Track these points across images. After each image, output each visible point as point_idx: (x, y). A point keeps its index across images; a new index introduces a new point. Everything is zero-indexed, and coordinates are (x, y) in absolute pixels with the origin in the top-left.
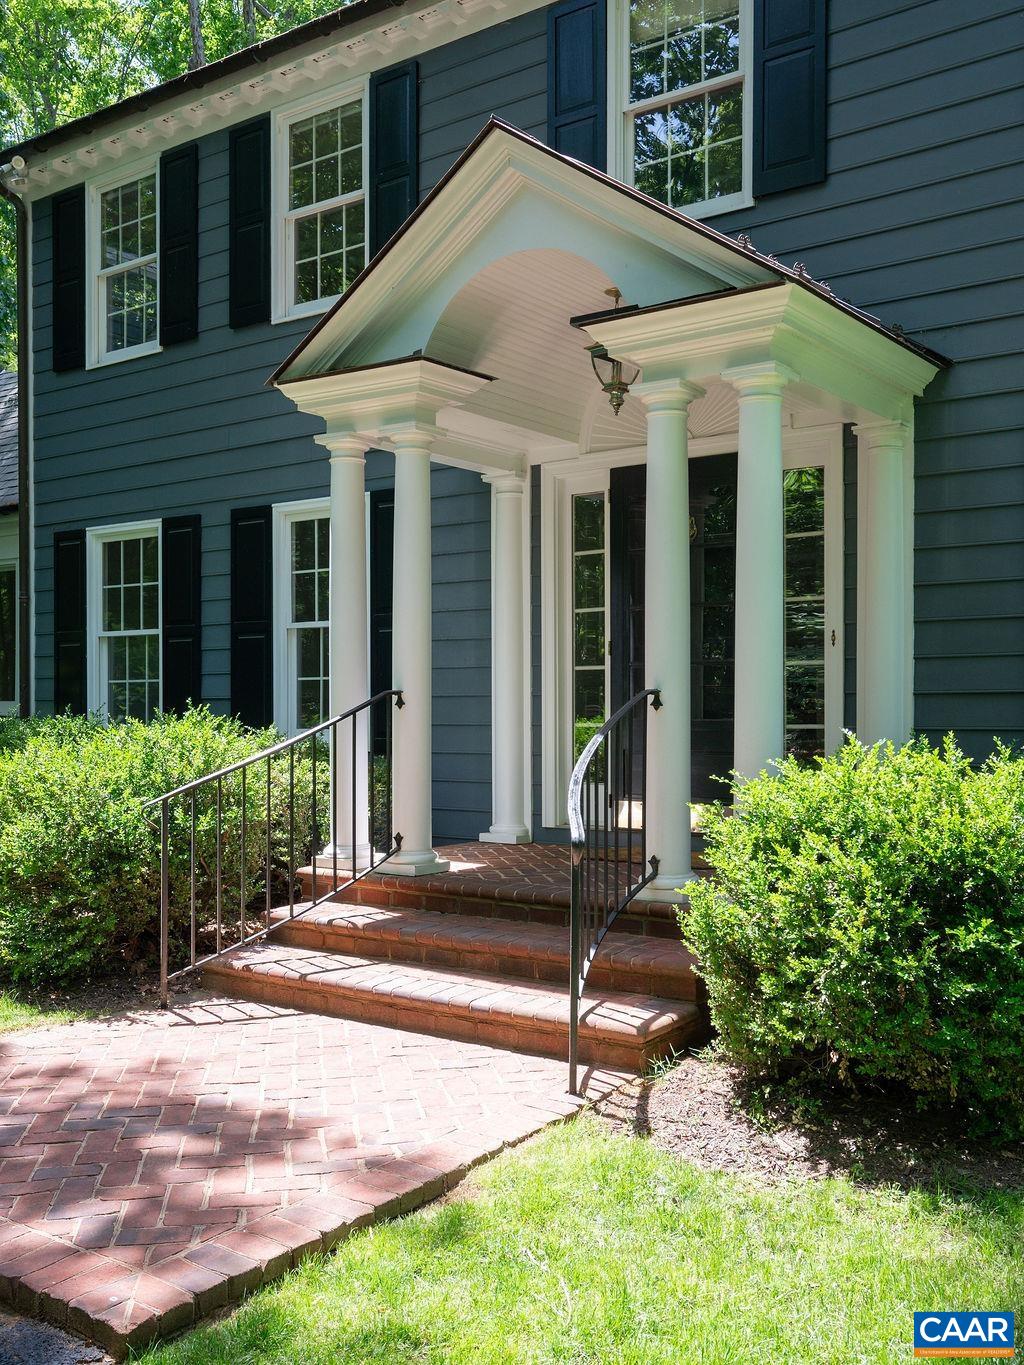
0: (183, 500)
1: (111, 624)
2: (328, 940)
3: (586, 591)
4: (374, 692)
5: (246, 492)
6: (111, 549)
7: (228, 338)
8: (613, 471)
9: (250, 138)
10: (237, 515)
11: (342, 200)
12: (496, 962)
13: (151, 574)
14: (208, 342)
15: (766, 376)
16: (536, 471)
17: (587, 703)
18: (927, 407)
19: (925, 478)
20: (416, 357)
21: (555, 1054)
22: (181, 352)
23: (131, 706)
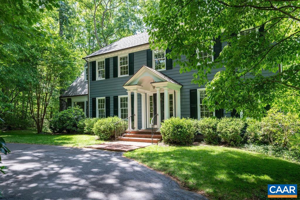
0: (108, 95)
1: (99, 108)
2: (129, 136)
3: (151, 105)
4: (132, 115)
5: (115, 94)
6: (99, 100)
7: (113, 78)
8: (153, 94)
9: (115, 59)
10: (114, 97)
11: (125, 65)
13: (104, 103)
14: (110, 79)
15: (166, 88)
16: (146, 93)
17: (151, 115)
18: (181, 89)
19: (181, 95)
20: (136, 85)
22: (108, 79)
23: (101, 117)
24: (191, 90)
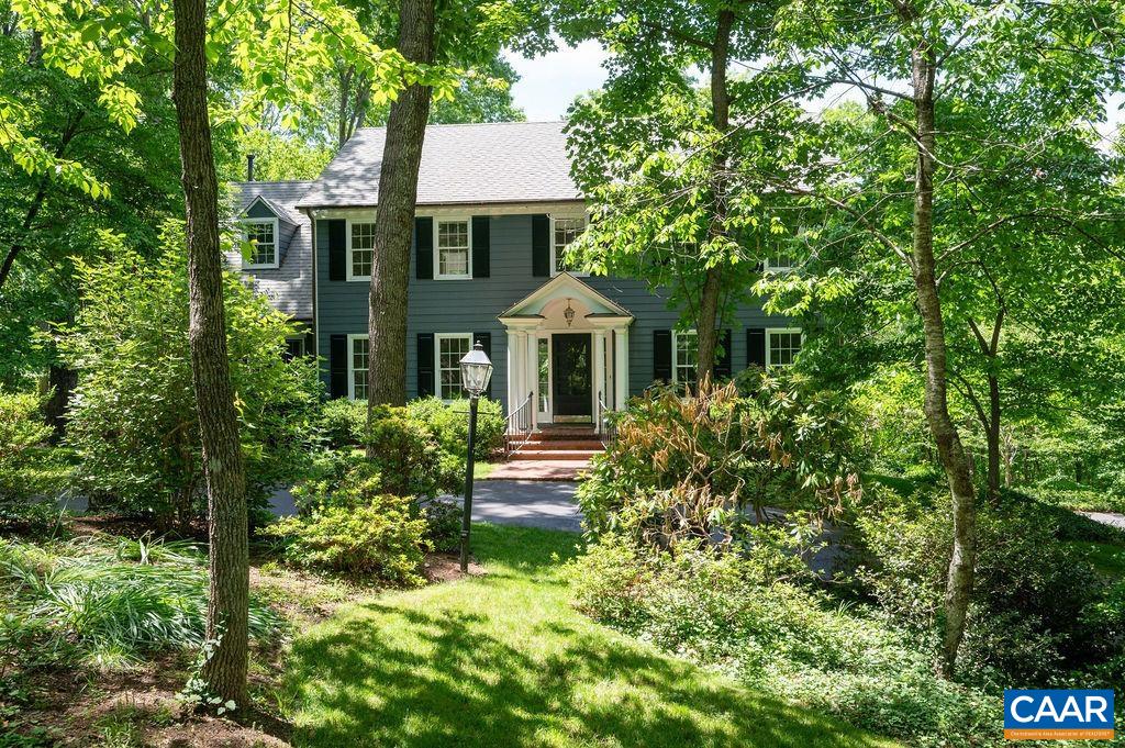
1: (356, 367)
5: (424, 329)
6: (358, 342)
7: (415, 281)
9: (423, 223)
10: (419, 335)
11: (458, 248)
18: (631, 328)
24: (655, 332)
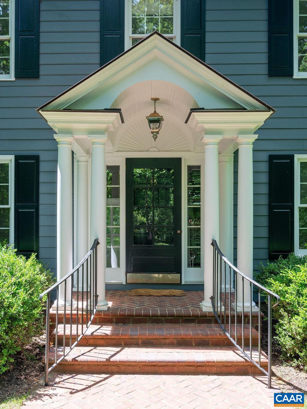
8: (126, 158)
12: (175, 341)
21: (232, 373)
24: (272, 158)
